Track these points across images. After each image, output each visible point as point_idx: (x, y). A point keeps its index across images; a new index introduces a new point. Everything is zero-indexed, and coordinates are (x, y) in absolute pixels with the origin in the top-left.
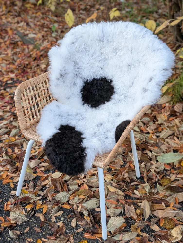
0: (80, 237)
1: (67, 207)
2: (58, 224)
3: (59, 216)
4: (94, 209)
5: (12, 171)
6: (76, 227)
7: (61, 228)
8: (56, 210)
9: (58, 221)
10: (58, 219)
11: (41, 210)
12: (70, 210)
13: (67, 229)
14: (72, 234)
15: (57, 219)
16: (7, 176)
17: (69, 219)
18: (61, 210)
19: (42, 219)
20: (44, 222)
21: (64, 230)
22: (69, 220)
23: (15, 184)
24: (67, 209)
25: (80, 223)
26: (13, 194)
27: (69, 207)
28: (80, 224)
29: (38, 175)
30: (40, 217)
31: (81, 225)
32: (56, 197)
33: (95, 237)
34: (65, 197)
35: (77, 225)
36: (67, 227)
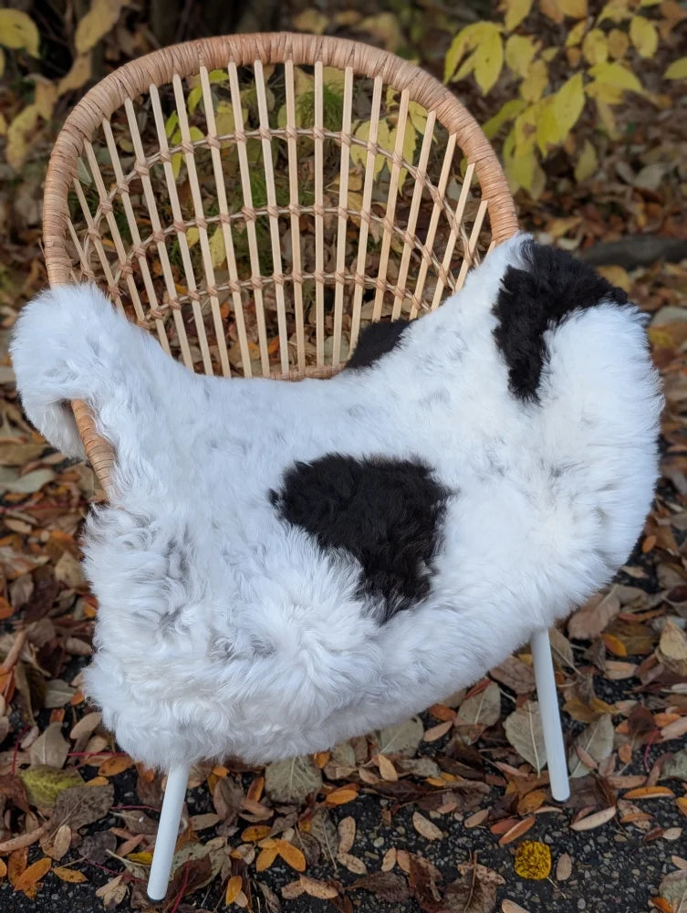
0: (496, 847)
1: (346, 795)
2: (387, 866)
3: (356, 841)
4: (422, 741)
5: (5, 829)
6: (448, 831)
7: (411, 869)
8: (329, 832)
9: (377, 857)
10: (367, 854)
11: (277, 869)
12: (363, 797)
13: (432, 857)
14: (463, 857)
15: (365, 857)
16: (6, 858)
17: (396, 824)
18: (339, 821)
19: (323, 892)
20: (340, 894)
21: (431, 867)
22: (401, 830)
23: (74, 865)
24: (349, 803)
25: (443, 810)
26: (118, 901)
27: (351, 792)
28: (443, 813)
29: (108, 775)
30: (305, 893)
31: (451, 812)
32: (276, 795)
33: (532, 813)
34: (301, 772)
35: (442, 824)
36: (423, 850)
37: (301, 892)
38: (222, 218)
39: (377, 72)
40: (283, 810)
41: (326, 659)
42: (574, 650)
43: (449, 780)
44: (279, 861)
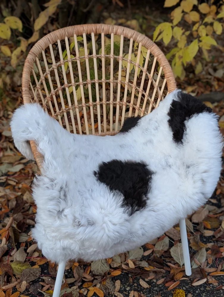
0: (167, 291)
1: (118, 273)
2: (131, 296)
3: (121, 288)
5: (5, 282)
6: (151, 285)
8: (112, 285)
9: (127, 294)
11: (94, 296)
12: (123, 273)
13: (146, 294)
14: (156, 294)
15: (123, 293)
16: (4, 291)
17: (134, 283)
18: (115, 281)
22: (136, 285)
23: (27, 294)
24: (118, 275)
25: (150, 278)
28: (150, 279)
29: (39, 264)
31: (152, 279)
32: (94, 272)
33: (179, 280)
34: (103, 265)
35: (149, 283)
36: (143, 292)
38: (80, 83)
39: (131, 37)
40: (96, 277)
41: (111, 227)
42: (194, 226)
43: (152, 268)
44: (95, 294)
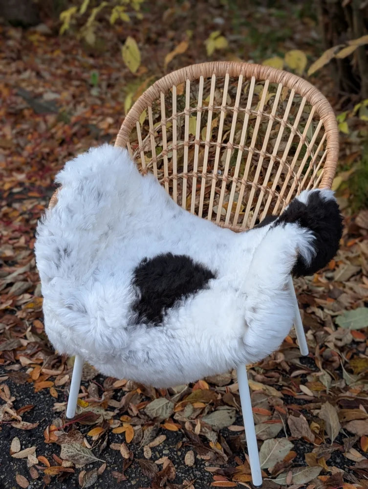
0: (208, 484)
1: (173, 427)
2: (159, 462)
3: (158, 446)
4: (226, 428)
5: (49, 364)
6: (196, 466)
7: (166, 469)
8: (151, 435)
9: (158, 456)
10: (157, 453)
11: (120, 436)
12: (180, 432)
13: (179, 470)
14: (190, 479)
15: (155, 453)
16: (41, 374)
17: (180, 450)
18: (160, 435)
19: (125, 454)
20: (129, 459)
21: (174, 473)
22: (179, 453)
23: (59, 390)
24: (172, 431)
25: (203, 457)
26: (58, 411)
27: (176, 427)
30: (119, 451)
31: (205, 460)
32: (147, 410)
33: (238, 482)
34: (165, 408)
35: (197, 462)
36: (178, 466)
37: (118, 449)
39: (305, 94)
40: (142, 416)
43: (219, 448)
44: (123, 434)
